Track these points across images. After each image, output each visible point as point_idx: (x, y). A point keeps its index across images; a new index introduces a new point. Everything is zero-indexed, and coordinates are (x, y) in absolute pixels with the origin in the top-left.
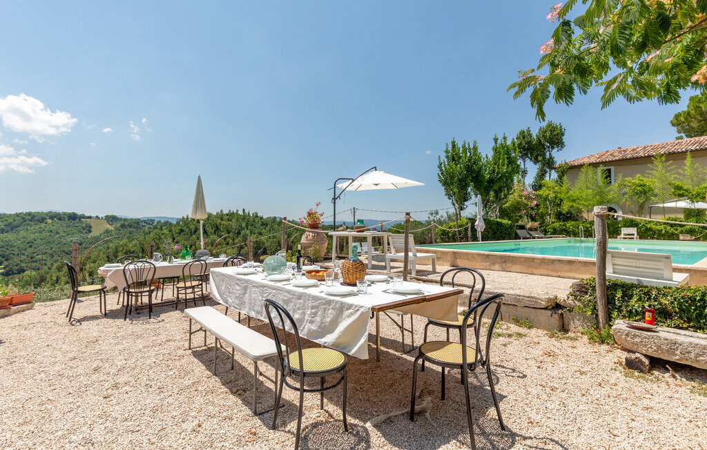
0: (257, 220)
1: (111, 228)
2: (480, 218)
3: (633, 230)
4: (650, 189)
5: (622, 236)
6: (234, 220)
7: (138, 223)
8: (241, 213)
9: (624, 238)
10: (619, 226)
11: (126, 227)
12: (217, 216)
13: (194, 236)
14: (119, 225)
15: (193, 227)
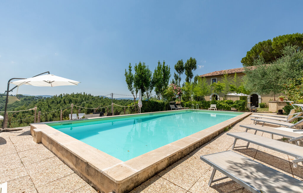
0: (90, 97)
1: (19, 100)
2: (140, 101)
3: (215, 106)
4: (222, 88)
5: (211, 108)
6: (79, 97)
7: (33, 98)
8: (83, 94)
9: (212, 109)
10: (210, 103)
11: (27, 100)
12: (71, 96)
13: (59, 104)
14: (23, 99)
15: (59, 100)
